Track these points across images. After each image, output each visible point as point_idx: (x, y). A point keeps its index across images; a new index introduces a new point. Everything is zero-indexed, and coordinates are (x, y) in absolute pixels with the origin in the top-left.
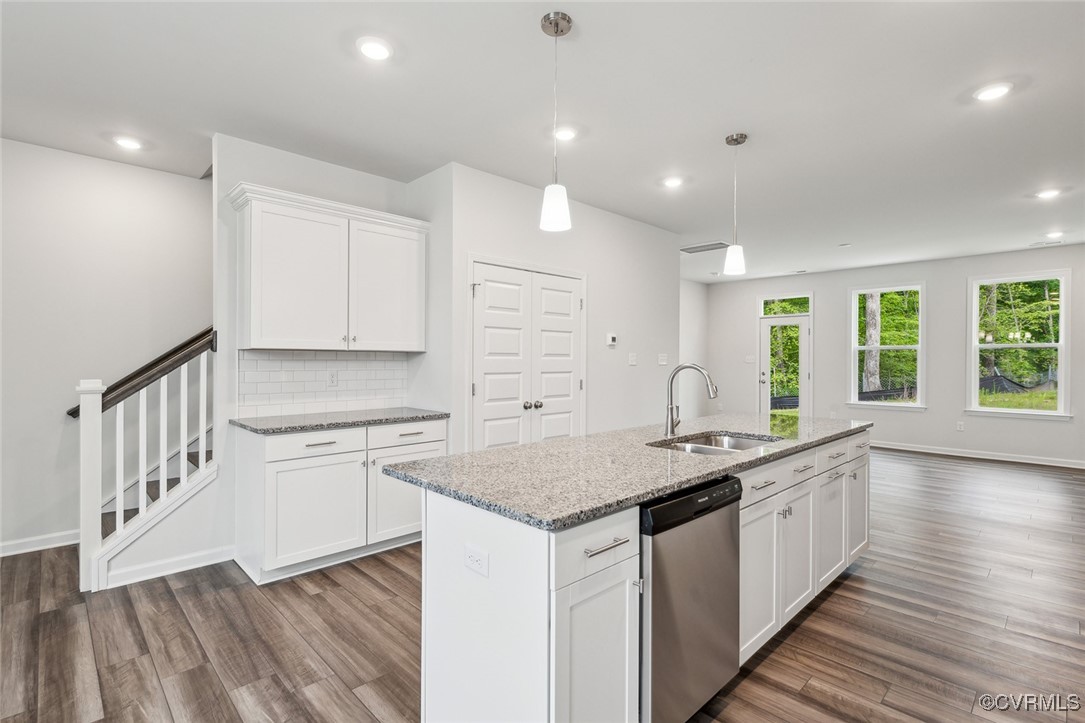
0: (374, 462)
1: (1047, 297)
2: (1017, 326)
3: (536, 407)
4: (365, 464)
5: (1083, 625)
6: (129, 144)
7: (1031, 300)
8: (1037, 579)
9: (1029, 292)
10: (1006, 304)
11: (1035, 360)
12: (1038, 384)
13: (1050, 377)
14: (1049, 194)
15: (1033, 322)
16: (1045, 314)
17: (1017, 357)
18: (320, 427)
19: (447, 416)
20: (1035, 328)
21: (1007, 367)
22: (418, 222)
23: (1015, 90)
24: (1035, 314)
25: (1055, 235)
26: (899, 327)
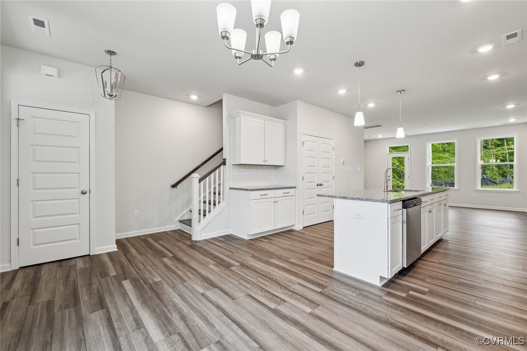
0: (277, 202)
1: (505, 144)
2: (493, 157)
3: (320, 185)
4: (274, 202)
5: (526, 251)
6: (194, 97)
7: (498, 146)
8: (509, 240)
9: (498, 142)
10: (487, 148)
11: (501, 172)
12: (502, 182)
13: (508, 179)
14: (510, 106)
15: (500, 155)
16: (505, 152)
17: (493, 171)
18: (263, 189)
19: (296, 187)
20: (501, 158)
21: (488, 175)
22: (283, 121)
23: (501, 76)
24: (501, 152)
25: (512, 120)
26: (439, 158)
